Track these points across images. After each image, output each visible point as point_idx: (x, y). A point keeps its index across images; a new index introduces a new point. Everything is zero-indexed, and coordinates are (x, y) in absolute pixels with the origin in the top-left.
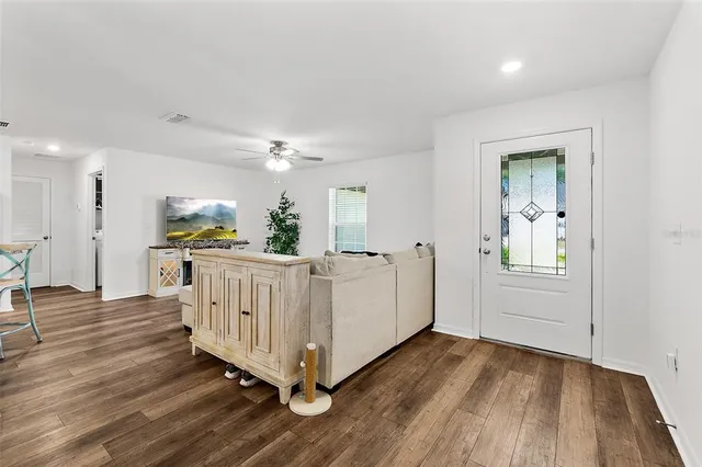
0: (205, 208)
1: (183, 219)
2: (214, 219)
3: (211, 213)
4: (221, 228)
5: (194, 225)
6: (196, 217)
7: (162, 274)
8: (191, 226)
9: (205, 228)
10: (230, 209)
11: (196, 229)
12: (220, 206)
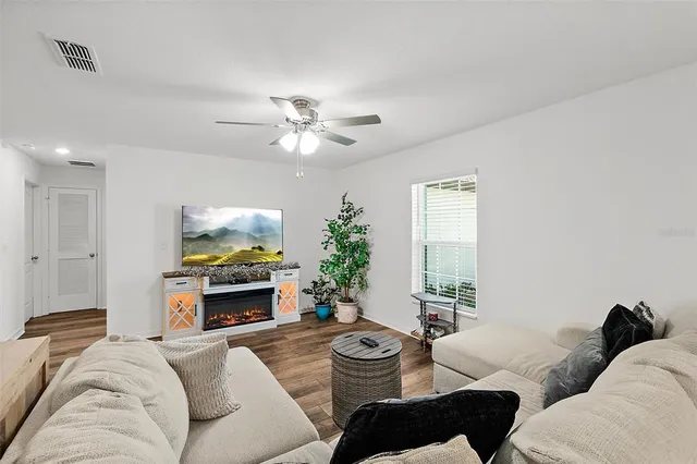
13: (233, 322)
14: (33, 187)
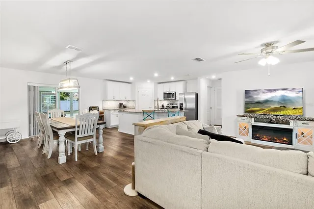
0: (273, 97)
1: (259, 102)
2: (279, 103)
3: (277, 99)
4: (284, 107)
5: (266, 105)
6: (266, 101)
7: (240, 129)
8: (263, 106)
9: (273, 107)
10: (291, 97)
11: (267, 107)
12: (283, 96)
13: (266, 139)
14: (211, 87)
